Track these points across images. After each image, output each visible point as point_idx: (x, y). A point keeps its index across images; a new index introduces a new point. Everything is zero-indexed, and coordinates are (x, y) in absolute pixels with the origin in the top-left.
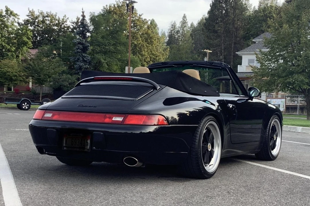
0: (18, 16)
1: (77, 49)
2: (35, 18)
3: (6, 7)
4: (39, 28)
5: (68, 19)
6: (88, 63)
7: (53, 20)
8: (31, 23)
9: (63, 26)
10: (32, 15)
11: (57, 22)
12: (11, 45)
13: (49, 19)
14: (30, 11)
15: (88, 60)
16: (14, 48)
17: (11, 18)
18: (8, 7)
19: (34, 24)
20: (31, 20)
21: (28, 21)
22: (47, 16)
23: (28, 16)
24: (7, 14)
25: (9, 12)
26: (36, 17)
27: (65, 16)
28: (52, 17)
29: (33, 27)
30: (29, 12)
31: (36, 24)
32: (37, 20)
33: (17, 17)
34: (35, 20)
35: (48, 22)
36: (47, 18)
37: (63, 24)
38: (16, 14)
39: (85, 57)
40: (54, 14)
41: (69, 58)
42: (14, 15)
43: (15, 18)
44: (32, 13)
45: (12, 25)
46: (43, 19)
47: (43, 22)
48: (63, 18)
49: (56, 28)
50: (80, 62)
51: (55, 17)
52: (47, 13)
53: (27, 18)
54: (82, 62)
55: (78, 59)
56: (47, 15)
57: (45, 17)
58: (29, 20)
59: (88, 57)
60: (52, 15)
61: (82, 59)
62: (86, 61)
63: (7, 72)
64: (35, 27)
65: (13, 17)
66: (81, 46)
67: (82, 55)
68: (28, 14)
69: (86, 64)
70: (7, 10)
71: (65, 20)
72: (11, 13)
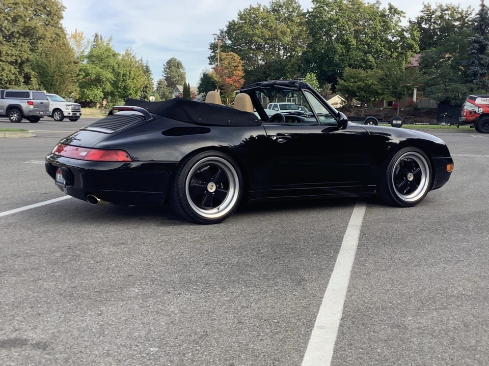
0: (404, 13)
1: (472, 49)
2: (431, 13)
3: (390, 4)
4: (436, 25)
5: (473, 10)
6: (486, 66)
7: (455, 14)
8: (426, 20)
9: (466, 20)
10: (428, 10)
11: (460, 16)
12: (393, 50)
13: (449, 12)
14: (425, 6)
15: (487, 63)
16: (396, 54)
17: (396, 17)
18: (392, 4)
19: (430, 21)
20: (426, 17)
21: (422, 18)
22: (447, 10)
23: (422, 11)
24: (390, 12)
25: (393, 10)
26: (433, 12)
27: (470, 7)
28: (453, 10)
29: (428, 25)
30: (423, 7)
31: (433, 21)
32: (433, 16)
33: (403, 15)
34: (431, 16)
35: (447, 17)
36: (446, 12)
37: (467, 17)
38: (402, 12)
39: (482, 59)
40: (457, 5)
41: (461, 62)
42: (398, 14)
43: (399, 16)
44: (427, 8)
45: (396, 25)
46: (442, 13)
47: (441, 17)
48: (466, 10)
49: (457, 23)
50: (475, 66)
51: (457, 10)
52: (446, 6)
53: (422, 14)
54: (478, 66)
55: (473, 63)
56: (446, 8)
57: (444, 11)
58: (423, 16)
59: (486, 59)
60: (453, 8)
61: (477, 62)
62: (483, 64)
63: (372, 84)
64: (430, 25)
65: (397, 15)
66: (477, 46)
67: (478, 56)
68: (422, 10)
69: (483, 69)
70: (391, 8)
71: (469, 13)
72: (395, 10)
